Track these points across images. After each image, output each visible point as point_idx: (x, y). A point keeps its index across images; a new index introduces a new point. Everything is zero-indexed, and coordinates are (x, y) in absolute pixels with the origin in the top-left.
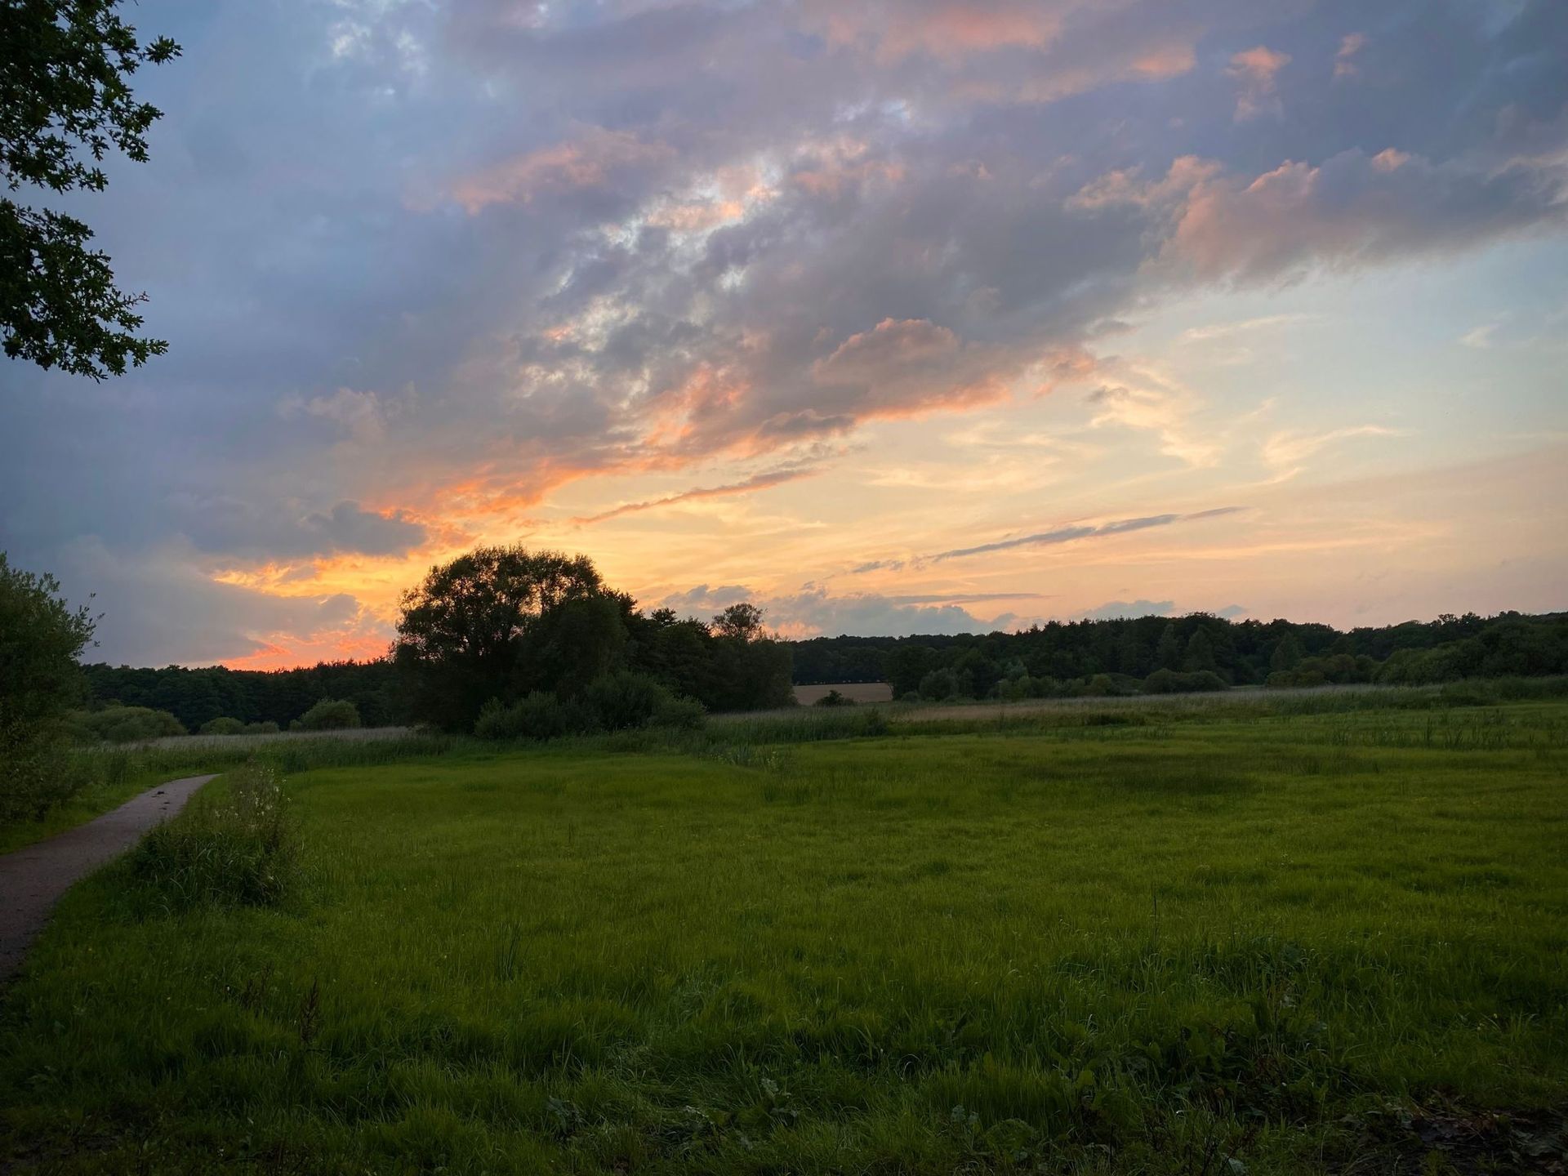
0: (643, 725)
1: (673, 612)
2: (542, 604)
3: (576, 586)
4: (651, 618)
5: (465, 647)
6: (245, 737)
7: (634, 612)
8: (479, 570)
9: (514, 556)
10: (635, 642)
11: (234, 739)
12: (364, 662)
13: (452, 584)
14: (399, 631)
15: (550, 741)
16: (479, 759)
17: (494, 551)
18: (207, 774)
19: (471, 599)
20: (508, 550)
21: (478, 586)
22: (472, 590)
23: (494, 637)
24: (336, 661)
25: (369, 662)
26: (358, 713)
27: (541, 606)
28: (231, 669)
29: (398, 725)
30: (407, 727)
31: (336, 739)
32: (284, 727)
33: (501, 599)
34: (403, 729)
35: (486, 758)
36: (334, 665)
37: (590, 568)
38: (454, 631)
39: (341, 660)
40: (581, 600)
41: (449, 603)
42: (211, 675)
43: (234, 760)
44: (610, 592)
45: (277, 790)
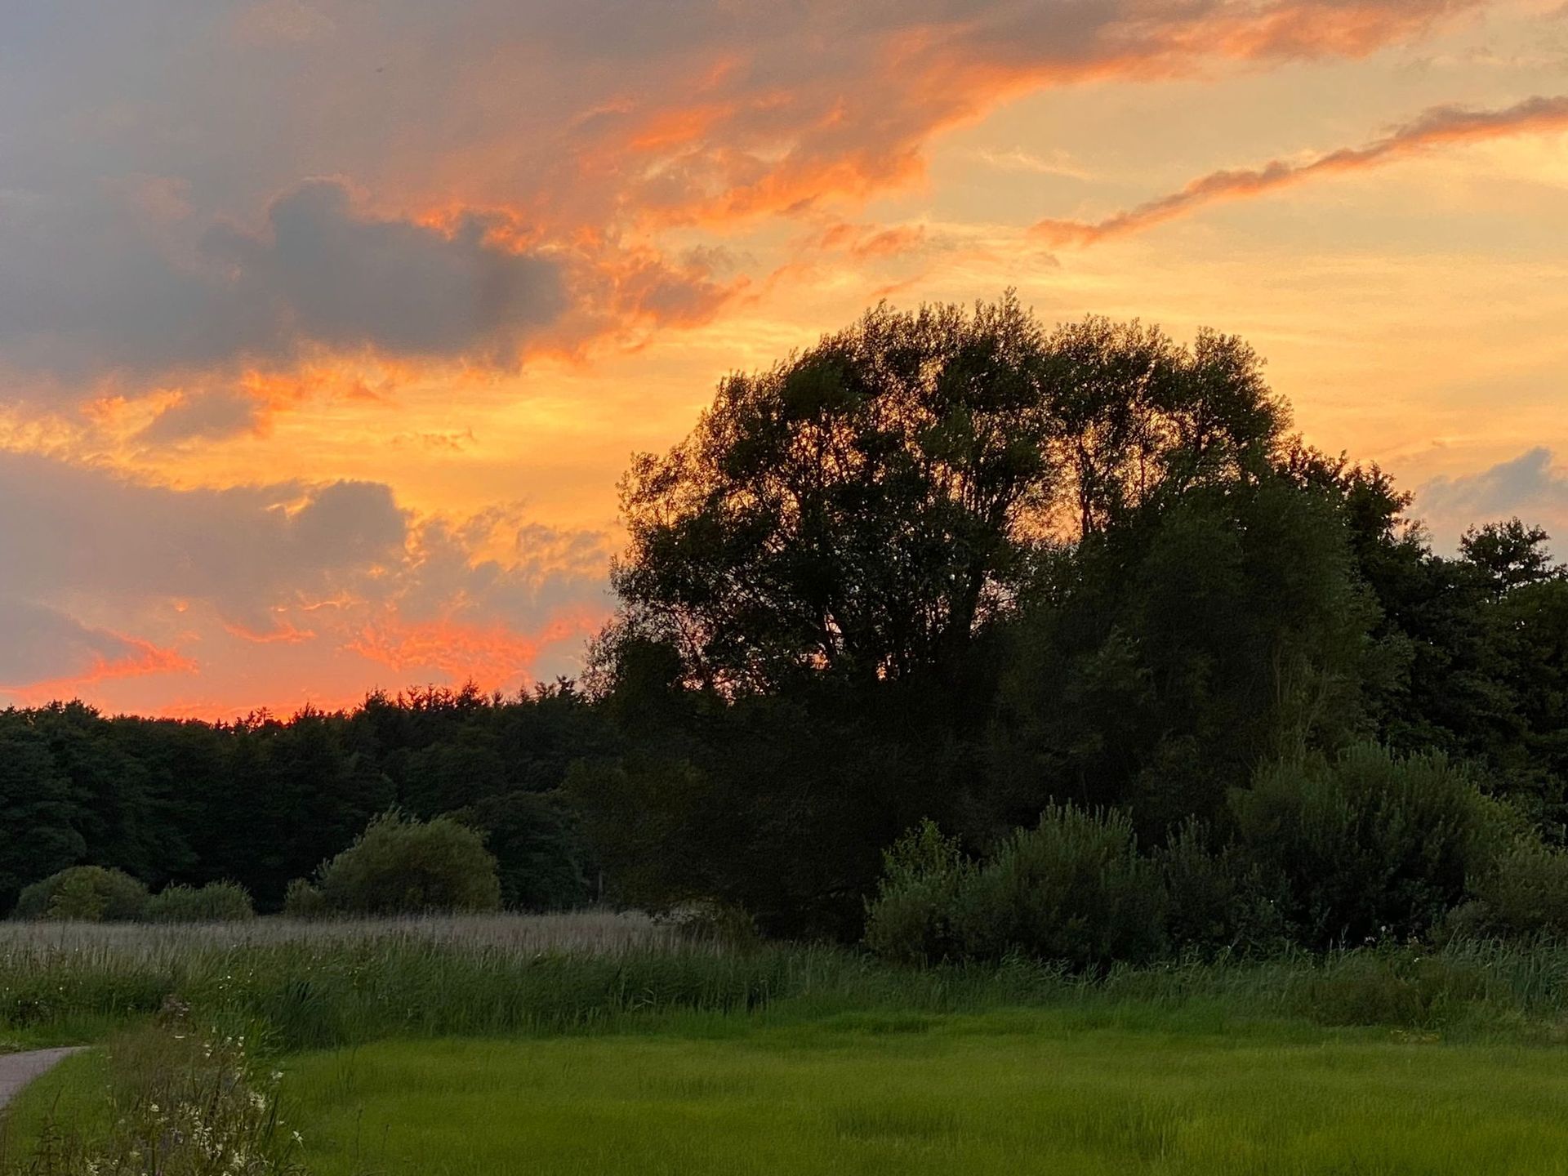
0: (1435, 933)
1: (1536, 537)
2: (1085, 507)
3: (1198, 441)
4: (1459, 556)
5: (830, 652)
6: (152, 928)
7: (1398, 533)
8: (876, 392)
9: (990, 343)
10: (1403, 642)
11: (120, 935)
12: (511, 696)
13: (789, 438)
14: (623, 592)
15: (1113, 978)
16: (879, 1029)
17: (924, 323)
18: (41, 1046)
19: (848, 495)
20: (969, 317)
21: (876, 445)
22: (856, 459)
23: (923, 618)
24: (423, 691)
25: (524, 696)
26: (492, 861)
27: (1080, 514)
28: (107, 713)
29: (620, 906)
30: (651, 914)
31: (429, 945)
32: (268, 902)
33: (945, 488)
34: (637, 919)
35: (904, 1028)
36: (417, 704)
37: (1245, 382)
38: (797, 594)
39: (439, 688)
40: (1212, 496)
41: (777, 502)
42: (48, 729)
43: (121, 1006)
44: (1314, 465)
45: (261, 1105)
